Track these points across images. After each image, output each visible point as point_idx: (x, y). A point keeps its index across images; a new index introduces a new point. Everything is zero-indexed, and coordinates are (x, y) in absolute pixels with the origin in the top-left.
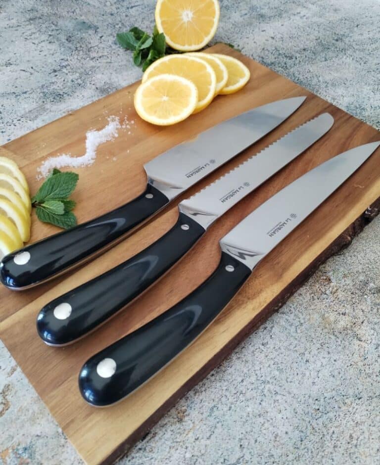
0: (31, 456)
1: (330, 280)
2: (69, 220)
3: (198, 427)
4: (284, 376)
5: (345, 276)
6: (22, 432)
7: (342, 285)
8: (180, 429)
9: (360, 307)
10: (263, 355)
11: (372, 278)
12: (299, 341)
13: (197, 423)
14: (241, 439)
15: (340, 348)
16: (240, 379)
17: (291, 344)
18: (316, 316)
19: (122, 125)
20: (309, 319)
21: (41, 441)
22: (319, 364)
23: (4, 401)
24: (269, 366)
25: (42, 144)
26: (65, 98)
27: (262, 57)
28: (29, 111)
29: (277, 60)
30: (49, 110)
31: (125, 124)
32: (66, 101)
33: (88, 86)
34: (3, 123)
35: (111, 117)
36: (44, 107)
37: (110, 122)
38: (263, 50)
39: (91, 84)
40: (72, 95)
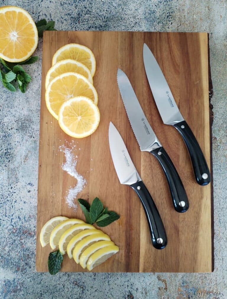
0: (186, 283)
1: (215, 138)
2: (112, 215)
3: (220, 230)
5: (219, 131)
6: (177, 281)
7: (221, 136)
8: (216, 236)
10: (218, 190)
12: (225, 173)
13: (219, 229)
16: (219, 204)
17: (223, 177)
18: (223, 158)
19: (71, 148)
20: (221, 162)
21: (184, 277)
23: (162, 281)
24: (223, 191)
25: (52, 194)
26: (11, 153)
27: (68, 14)
28: (8, 178)
29: (78, 8)
30: (16, 168)
31: (72, 146)
32: (15, 154)
33: (10, 133)
34: (7, 197)
35: (59, 148)
36: (10, 169)
37: (64, 152)
38: (62, 5)
39: (10, 130)
40: (11, 147)
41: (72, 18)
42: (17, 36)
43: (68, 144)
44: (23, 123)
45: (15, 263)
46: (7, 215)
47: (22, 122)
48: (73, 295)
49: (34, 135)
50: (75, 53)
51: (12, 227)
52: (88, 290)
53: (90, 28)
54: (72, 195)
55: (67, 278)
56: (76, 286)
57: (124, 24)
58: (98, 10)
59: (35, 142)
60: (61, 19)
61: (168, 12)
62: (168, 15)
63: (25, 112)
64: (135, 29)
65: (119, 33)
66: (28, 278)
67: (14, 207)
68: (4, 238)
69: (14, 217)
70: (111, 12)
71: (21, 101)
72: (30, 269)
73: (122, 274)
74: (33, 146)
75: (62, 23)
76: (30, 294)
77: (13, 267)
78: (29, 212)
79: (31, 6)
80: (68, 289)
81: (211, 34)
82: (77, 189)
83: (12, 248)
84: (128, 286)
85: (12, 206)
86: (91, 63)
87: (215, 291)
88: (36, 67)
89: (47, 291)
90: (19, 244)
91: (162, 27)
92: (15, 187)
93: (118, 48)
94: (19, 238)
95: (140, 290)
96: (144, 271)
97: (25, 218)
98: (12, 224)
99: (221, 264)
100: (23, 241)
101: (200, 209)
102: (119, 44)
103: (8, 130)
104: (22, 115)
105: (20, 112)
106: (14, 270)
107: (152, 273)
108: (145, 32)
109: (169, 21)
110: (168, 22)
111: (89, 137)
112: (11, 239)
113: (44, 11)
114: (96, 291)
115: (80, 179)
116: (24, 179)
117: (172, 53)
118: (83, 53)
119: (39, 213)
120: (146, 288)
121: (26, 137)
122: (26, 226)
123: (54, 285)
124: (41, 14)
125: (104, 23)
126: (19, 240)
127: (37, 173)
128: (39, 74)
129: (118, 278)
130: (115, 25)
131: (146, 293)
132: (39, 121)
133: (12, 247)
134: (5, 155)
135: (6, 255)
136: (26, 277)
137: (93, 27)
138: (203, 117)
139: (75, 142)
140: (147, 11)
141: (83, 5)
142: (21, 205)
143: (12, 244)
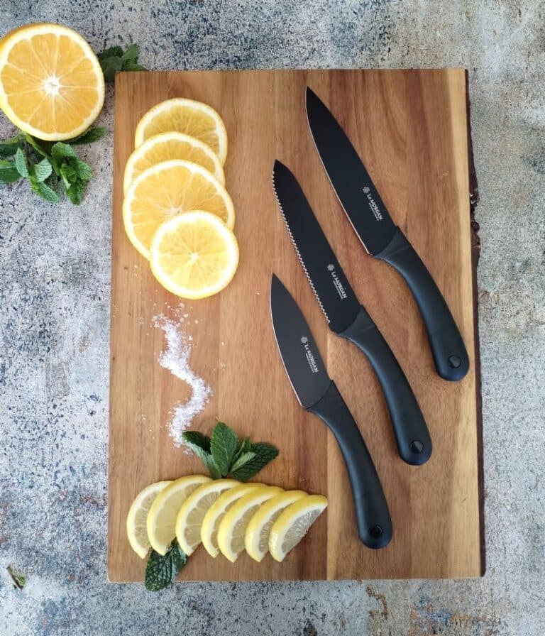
0: (428, 601)
1: (486, 292)
3: (500, 488)
4: (518, 403)
5: (494, 276)
6: (408, 598)
7: (499, 289)
8: (490, 500)
9: (523, 295)
10: (493, 402)
11: (513, 258)
12: (507, 367)
13: (496, 486)
14: (528, 468)
15: (535, 345)
16: (495, 434)
17: (504, 375)
18: (501, 335)
19: (178, 320)
20: (499, 342)
21: (424, 589)
22: (531, 370)
23: (377, 597)
24: (504, 405)
25: (140, 420)
26: (53, 332)
27: (169, 35)
28: (47, 386)
29: (188, 22)
30: (63, 364)
31: (179, 316)
32: (60, 335)
33: (50, 289)
34: (46, 426)
35: (153, 320)
36: (51, 365)
37: (163, 328)
38: (155, 15)
39: (48, 283)
40: (52, 320)
41: (177, 42)
42: (60, 86)
43: (171, 311)
44: (77, 269)
45: (64, 566)
46: (46, 463)
47: (74, 266)
48: (188, 630)
49: (100, 294)
50: (182, 118)
51: (56, 488)
52: (219, 620)
53: (215, 63)
54: (181, 419)
55: (174, 594)
56: (195, 611)
57: (288, 54)
58: (232, 25)
59: (102, 307)
60: (154, 45)
61: (381, 25)
62: (381, 31)
63: (81, 245)
64: (313, 64)
65: (276, 74)
66: (93, 596)
67: (60, 446)
68: (42, 512)
69: (61, 467)
70: (259, 28)
71: (71, 222)
72: (97, 578)
73: (293, 585)
74: (99, 317)
75: (156, 54)
76: (97, 629)
77: (61, 572)
78: (92, 458)
79: (90, 18)
80: (178, 618)
81: (473, 72)
82: (193, 406)
83: (59, 534)
84: (304, 609)
85: (57, 445)
86: (217, 139)
87: (489, 617)
88: (103, 150)
89: (133, 624)
90: (73, 524)
91: (368, 58)
92: (61, 404)
93: (274, 104)
94: (72, 513)
95: (329, 618)
96: (338, 576)
97: (83, 470)
98: (57, 482)
99: (501, 559)
100: (80, 518)
101: (455, 444)
102: (277, 97)
103: (44, 284)
104: (75, 252)
105: (70, 245)
106: (63, 581)
107: (355, 582)
108: (331, 72)
109: (384, 45)
110: (382, 48)
111: (217, 296)
112: (55, 515)
113: (117, 30)
114: (237, 620)
115: (198, 386)
116: (80, 386)
117: (389, 113)
118: (199, 117)
119: (113, 457)
120: (342, 614)
121: (83, 299)
122: (87, 487)
123: (148, 609)
124: (110, 35)
125: (245, 53)
126: (73, 517)
127: (107, 374)
128: (109, 164)
129: (283, 594)
130: (269, 56)
131: (343, 624)
132: (110, 263)
133: (57, 531)
134: (40, 337)
135: (46, 549)
136: (89, 595)
137: (221, 61)
138: (457, 249)
139: (185, 306)
140: (337, 24)
141: (199, 15)
142: (76, 442)
143: (59, 524)
